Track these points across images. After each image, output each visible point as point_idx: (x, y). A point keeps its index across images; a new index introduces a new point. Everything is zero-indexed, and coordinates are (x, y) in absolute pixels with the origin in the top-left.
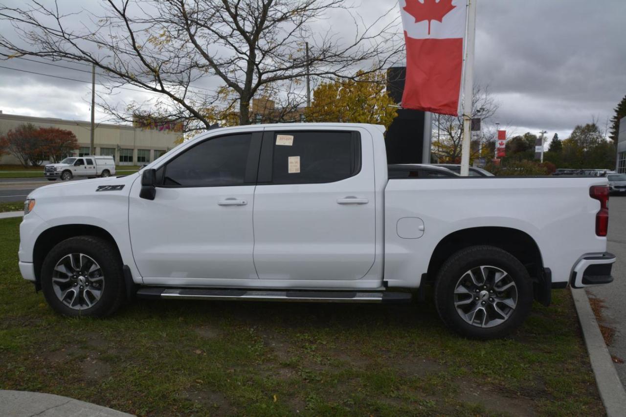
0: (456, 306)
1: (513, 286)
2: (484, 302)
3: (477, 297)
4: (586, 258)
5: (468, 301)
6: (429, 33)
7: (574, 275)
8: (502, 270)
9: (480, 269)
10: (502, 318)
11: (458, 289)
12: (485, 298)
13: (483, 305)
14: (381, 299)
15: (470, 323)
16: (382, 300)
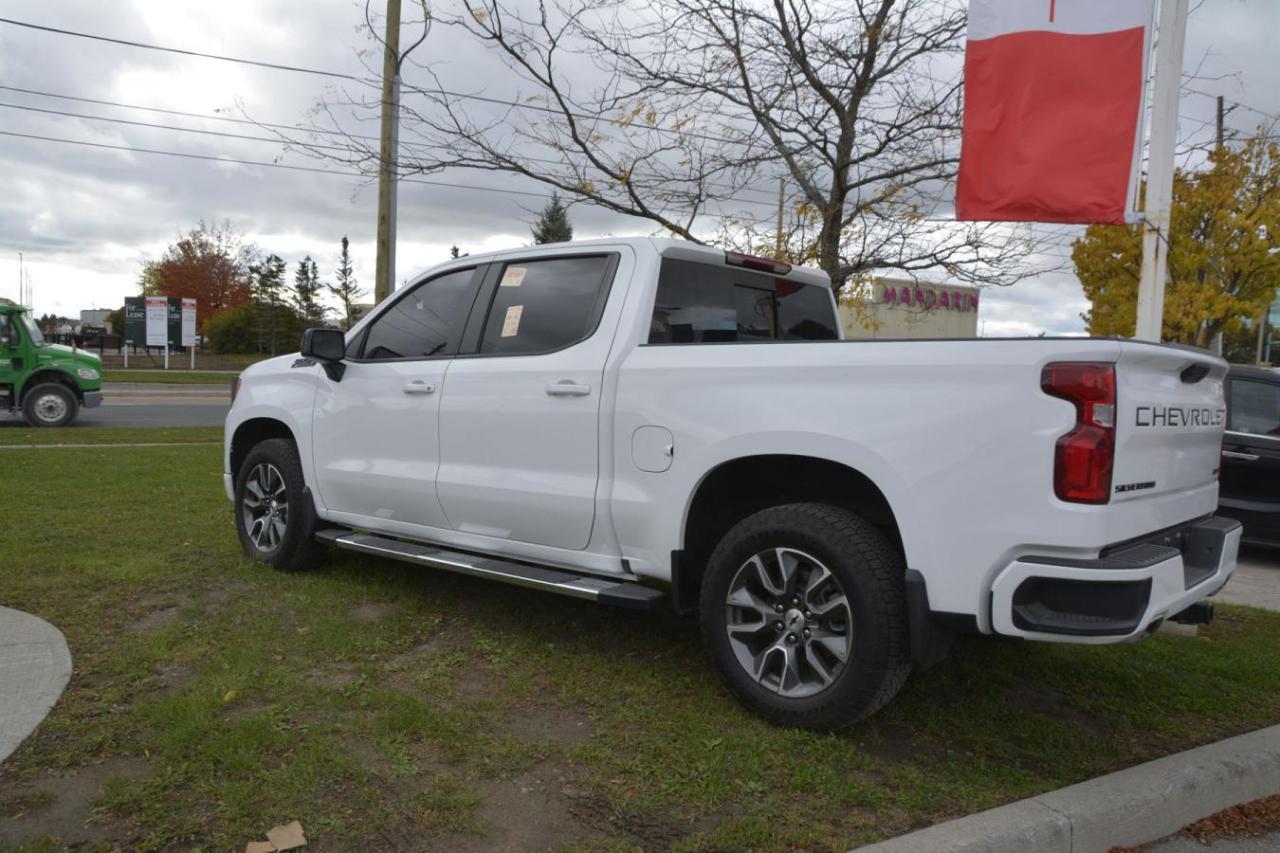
0: (729, 634)
1: (841, 607)
2: (792, 637)
3: (781, 622)
4: (1023, 559)
5: (755, 627)
6: (1051, 19)
7: (989, 598)
8: (821, 565)
9: (774, 554)
10: (821, 681)
11: (735, 595)
12: (794, 627)
13: (788, 641)
14: (596, 592)
15: (757, 678)
16: (599, 596)
